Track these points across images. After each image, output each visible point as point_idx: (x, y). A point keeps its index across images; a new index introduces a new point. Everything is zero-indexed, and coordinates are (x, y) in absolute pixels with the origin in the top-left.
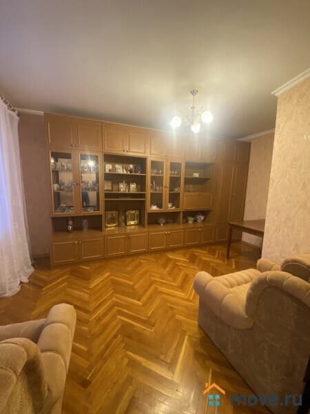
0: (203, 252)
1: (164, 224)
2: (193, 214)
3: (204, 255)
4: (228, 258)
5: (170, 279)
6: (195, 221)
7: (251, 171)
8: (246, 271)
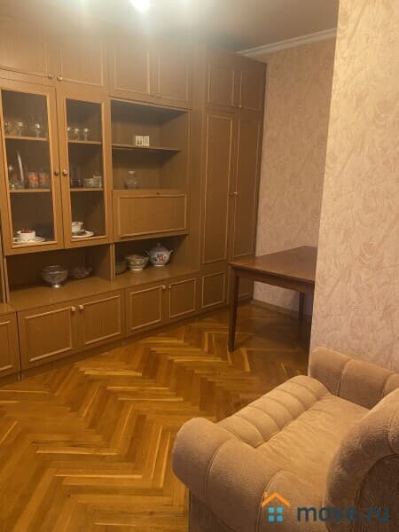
0: (175, 341)
1: (62, 284)
2: (144, 247)
3: (176, 350)
4: (233, 348)
5: (98, 439)
6: (149, 265)
7: (268, 134)
8: (287, 385)
